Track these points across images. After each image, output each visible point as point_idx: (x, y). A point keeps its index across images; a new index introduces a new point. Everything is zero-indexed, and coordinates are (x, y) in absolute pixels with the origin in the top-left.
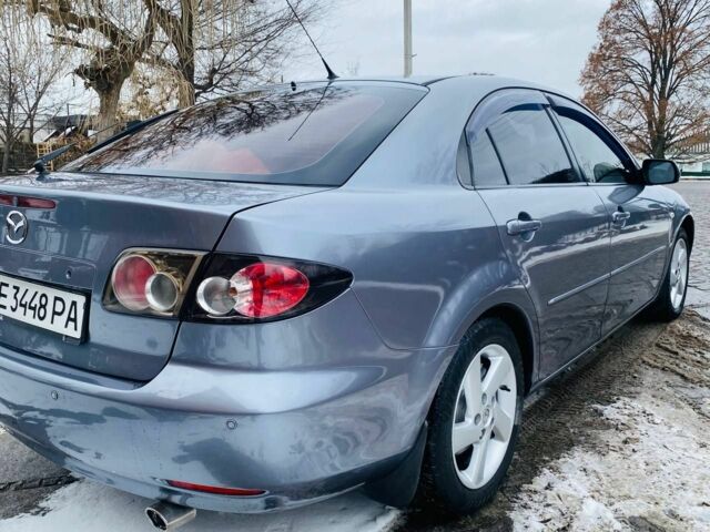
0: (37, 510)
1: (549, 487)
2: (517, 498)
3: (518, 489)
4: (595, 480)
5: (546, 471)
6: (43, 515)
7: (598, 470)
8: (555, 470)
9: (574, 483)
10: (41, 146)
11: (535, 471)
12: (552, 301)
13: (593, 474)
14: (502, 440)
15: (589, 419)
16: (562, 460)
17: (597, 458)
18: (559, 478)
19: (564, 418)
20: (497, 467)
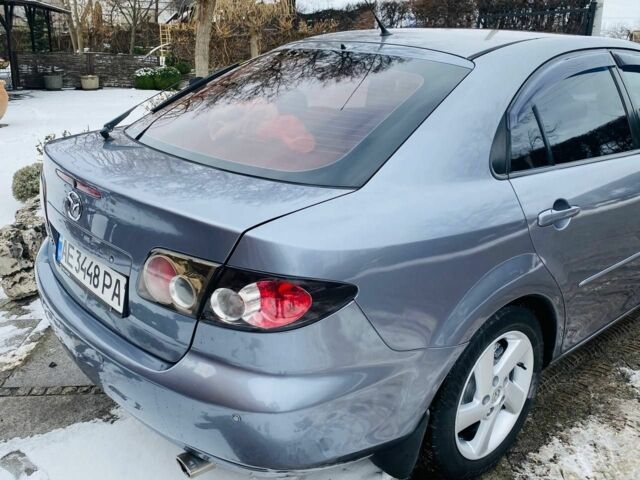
0: (108, 416)
1: (554, 460)
2: (520, 468)
3: (523, 457)
4: (602, 458)
5: (556, 440)
6: (112, 422)
7: (608, 446)
8: (564, 440)
9: (581, 458)
10: (163, 28)
11: (545, 439)
12: (583, 283)
13: (602, 452)
14: (512, 412)
15: (613, 384)
16: (574, 429)
17: (611, 432)
18: (567, 450)
19: (587, 379)
20: (504, 437)
